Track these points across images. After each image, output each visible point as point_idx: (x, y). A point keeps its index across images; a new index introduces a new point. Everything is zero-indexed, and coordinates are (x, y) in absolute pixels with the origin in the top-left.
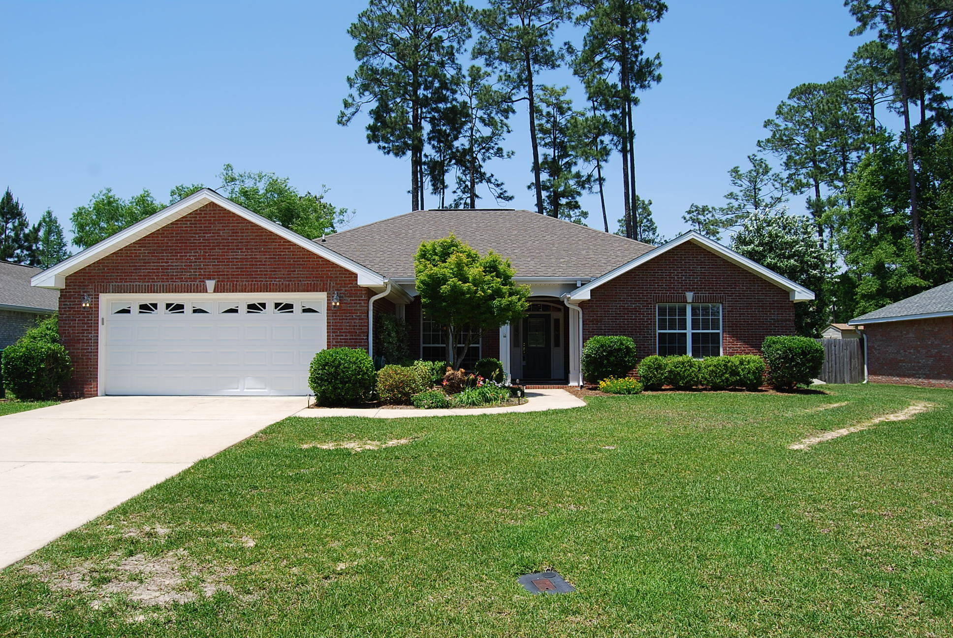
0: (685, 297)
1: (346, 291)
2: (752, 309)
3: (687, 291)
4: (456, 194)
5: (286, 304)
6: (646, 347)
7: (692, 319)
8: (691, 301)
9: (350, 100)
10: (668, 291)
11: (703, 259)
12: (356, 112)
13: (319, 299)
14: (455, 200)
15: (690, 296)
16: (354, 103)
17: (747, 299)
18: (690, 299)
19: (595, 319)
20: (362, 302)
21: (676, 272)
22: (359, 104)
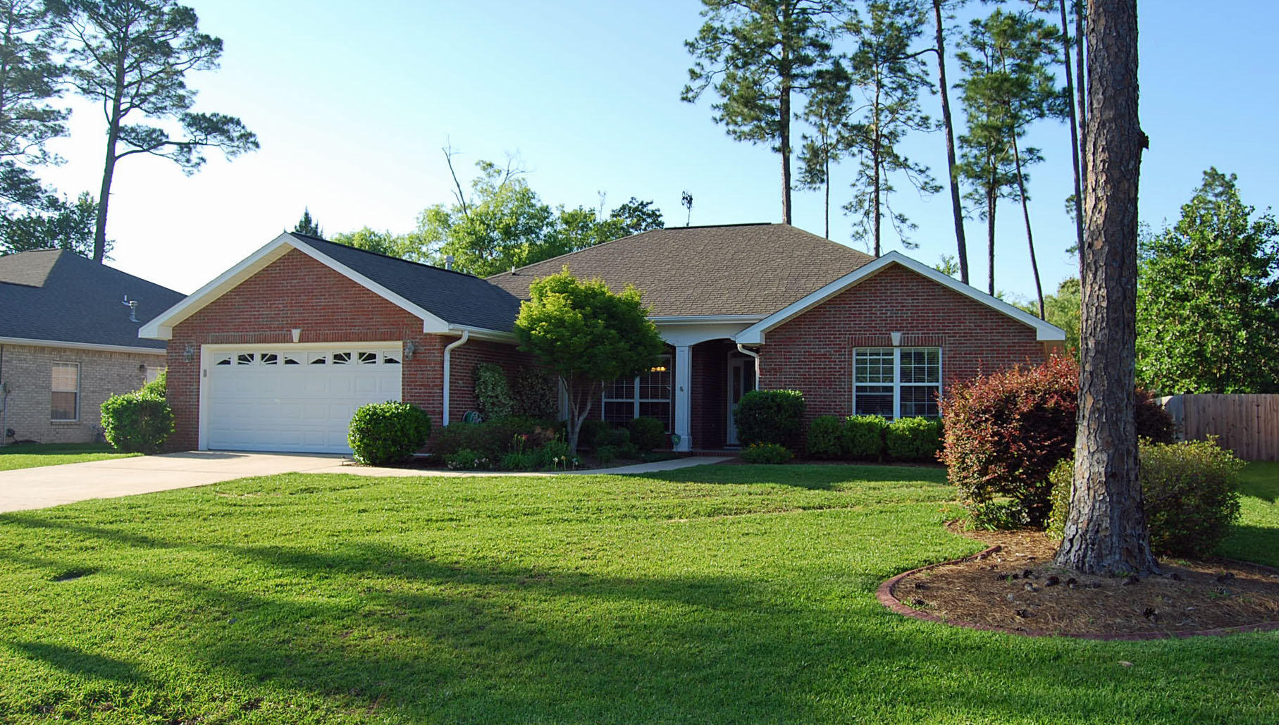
0: (890, 339)
1: (421, 339)
2: (982, 354)
3: (893, 330)
4: (856, 188)
5: (370, 354)
6: (837, 405)
7: (901, 368)
8: (898, 344)
9: (697, 70)
10: (867, 331)
11: (915, 288)
12: (706, 86)
13: (395, 348)
14: (856, 197)
15: (896, 337)
16: (703, 73)
17: (976, 340)
18: (896, 341)
19: (773, 369)
20: (436, 352)
21: (879, 305)
22: (710, 75)
